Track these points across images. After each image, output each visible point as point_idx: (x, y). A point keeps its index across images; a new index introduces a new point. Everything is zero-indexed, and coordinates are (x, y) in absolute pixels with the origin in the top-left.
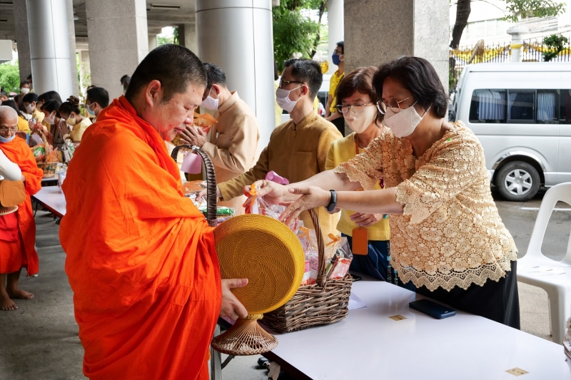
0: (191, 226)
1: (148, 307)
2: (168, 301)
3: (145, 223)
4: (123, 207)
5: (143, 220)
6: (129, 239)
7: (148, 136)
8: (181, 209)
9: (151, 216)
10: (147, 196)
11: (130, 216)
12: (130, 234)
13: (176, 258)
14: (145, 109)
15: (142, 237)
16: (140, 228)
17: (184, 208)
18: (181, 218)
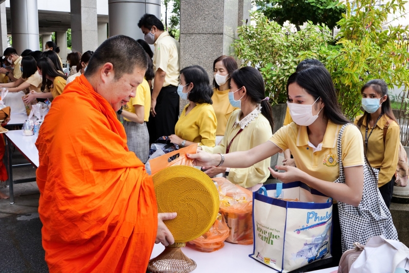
0: (135, 174)
1: (102, 239)
2: (117, 234)
3: (99, 173)
4: (80, 161)
5: (97, 170)
6: (86, 186)
7: (101, 106)
8: (126, 161)
9: (104, 167)
10: (99, 153)
11: (86, 168)
12: (87, 182)
13: (124, 200)
14: (99, 85)
15: (98, 184)
16: (95, 177)
17: (128, 161)
18: (127, 168)
